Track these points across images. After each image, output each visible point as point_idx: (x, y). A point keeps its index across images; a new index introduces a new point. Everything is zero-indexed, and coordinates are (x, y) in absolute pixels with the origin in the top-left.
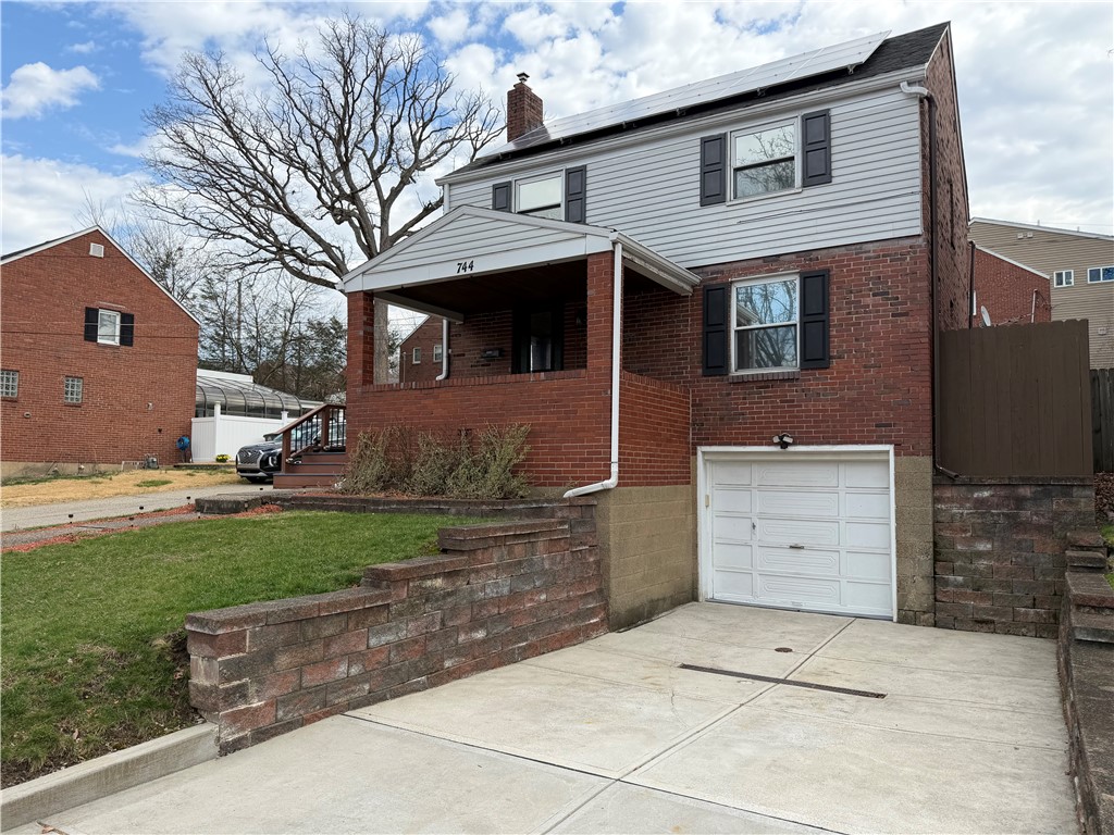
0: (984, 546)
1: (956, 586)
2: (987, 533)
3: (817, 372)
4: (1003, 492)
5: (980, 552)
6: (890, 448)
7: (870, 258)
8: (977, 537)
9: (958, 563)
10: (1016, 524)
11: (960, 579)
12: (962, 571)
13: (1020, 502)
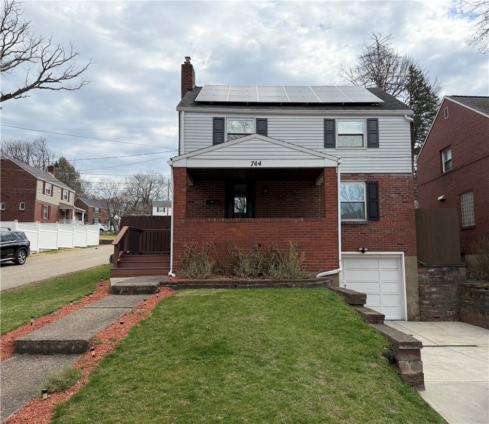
0: (434, 290)
1: (426, 305)
2: (434, 284)
3: (374, 222)
4: (438, 269)
5: (434, 292)
6: (403, 253)
7: (393, 179)
8: (431, 286)
9: (426, 296)
10: (444, 281)
11: (428, 302)
12: (428, 299)
13: (444, 273)
